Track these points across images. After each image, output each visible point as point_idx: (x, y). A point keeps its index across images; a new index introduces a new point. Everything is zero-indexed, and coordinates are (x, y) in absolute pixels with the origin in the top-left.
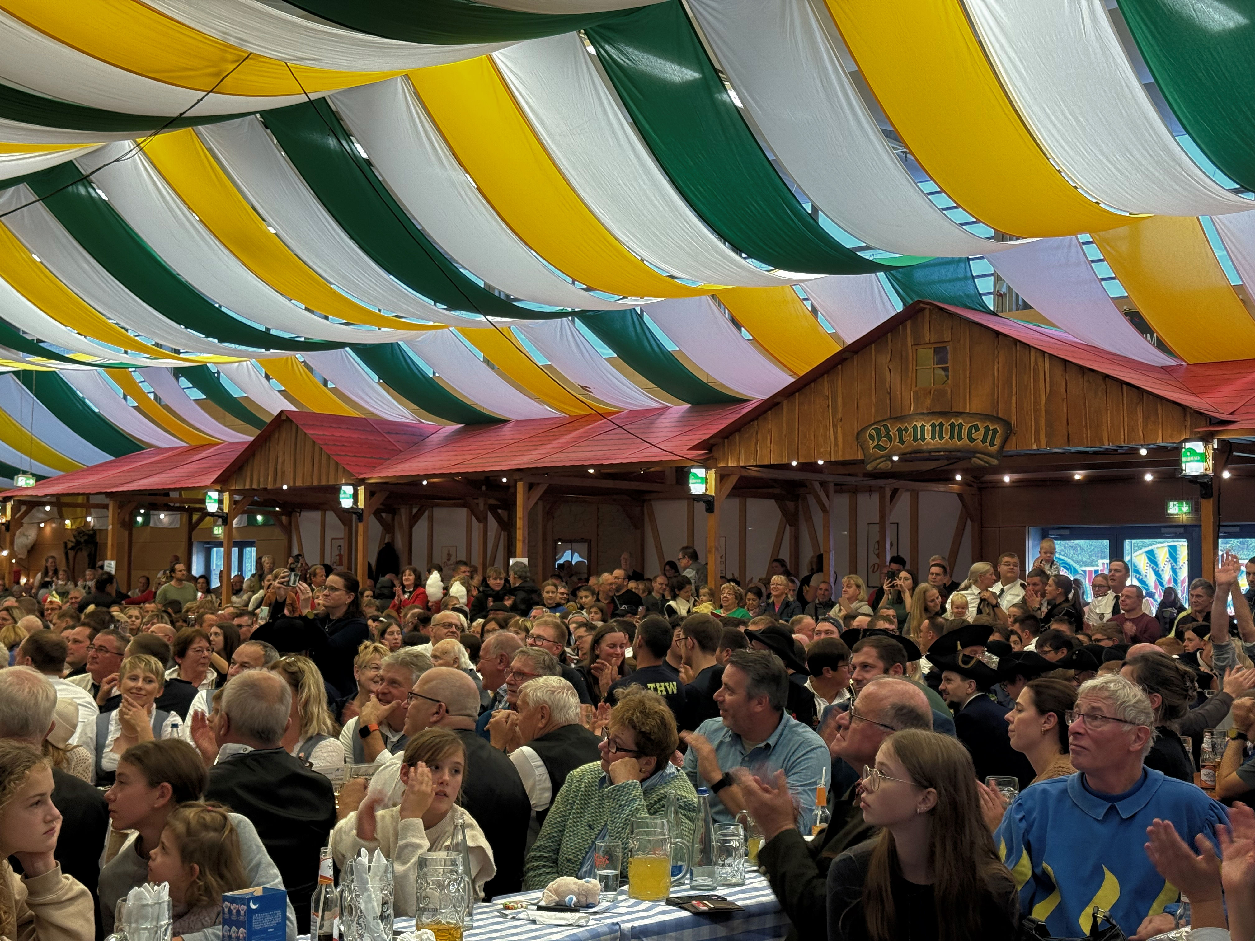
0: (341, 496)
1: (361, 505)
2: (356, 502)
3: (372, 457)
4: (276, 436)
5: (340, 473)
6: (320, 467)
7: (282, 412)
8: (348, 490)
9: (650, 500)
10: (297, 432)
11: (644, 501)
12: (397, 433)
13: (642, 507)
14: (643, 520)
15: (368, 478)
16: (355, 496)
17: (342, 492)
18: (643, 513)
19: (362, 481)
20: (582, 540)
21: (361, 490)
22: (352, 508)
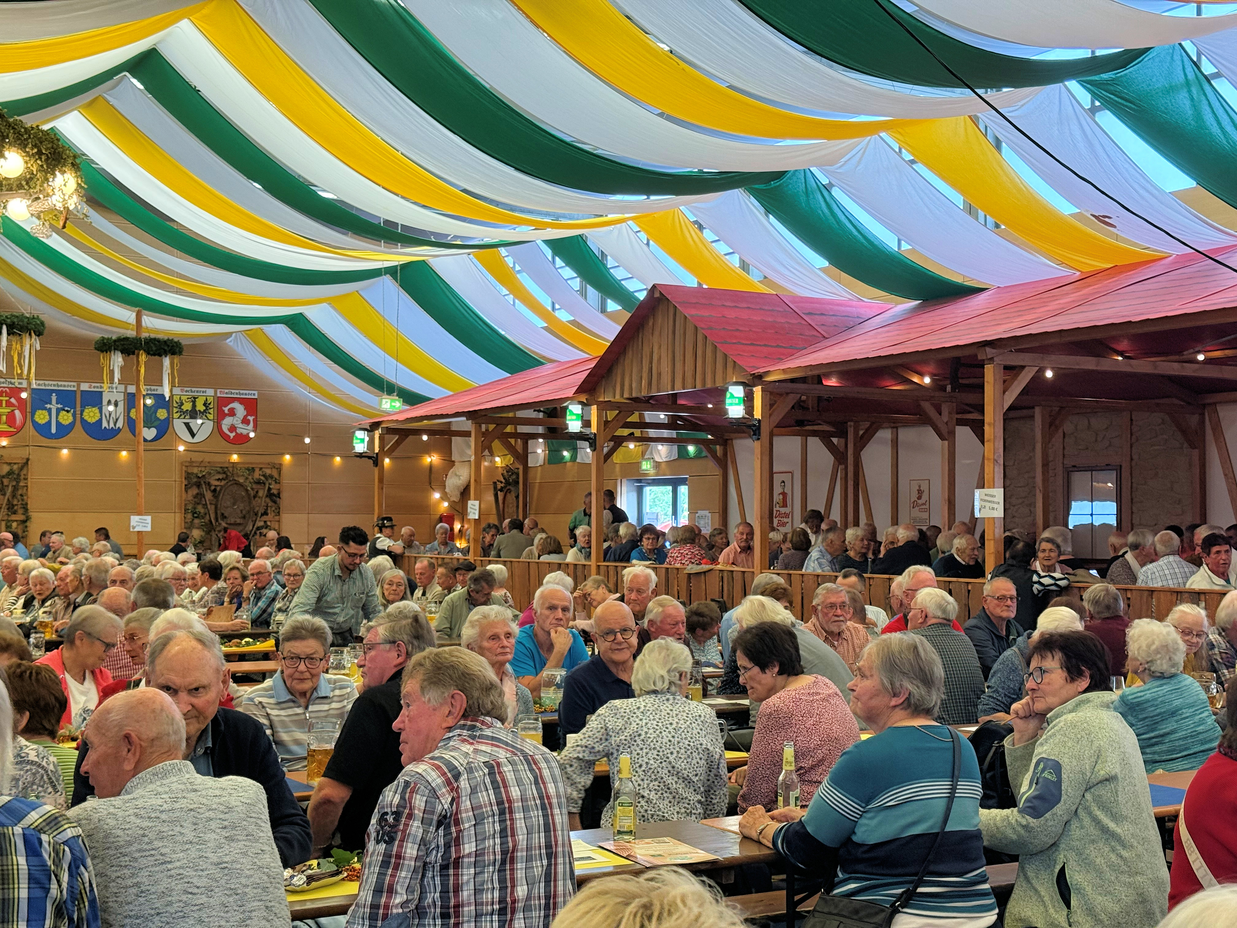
0: (728, 401)
1: (758, 414)
2: (749, 409)
3: (777, 346)
4: (651, 323)
5: (730, 370)
6: (704, 362)
7: (654, 286)
8: (737, 392)
9: (1215, 404)
10: (675, 314)
11: (1204, 406)
12: (822, 314)
13: (1202, 415)
14: (1204, 435)
15: (767, 373)
16: (748, 399)
17: (728, 395)
18: (1202, 422)
19: (758, 378)
20: (1107, 467)
21: (758, 391)
22: (744, 418)
